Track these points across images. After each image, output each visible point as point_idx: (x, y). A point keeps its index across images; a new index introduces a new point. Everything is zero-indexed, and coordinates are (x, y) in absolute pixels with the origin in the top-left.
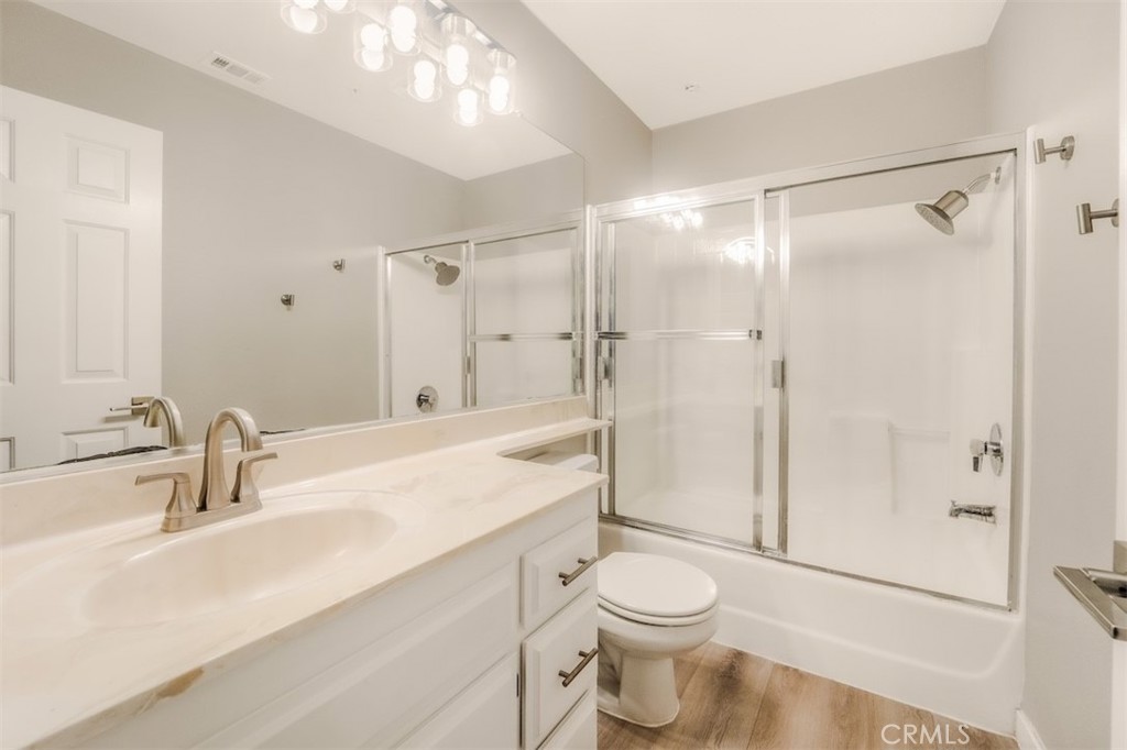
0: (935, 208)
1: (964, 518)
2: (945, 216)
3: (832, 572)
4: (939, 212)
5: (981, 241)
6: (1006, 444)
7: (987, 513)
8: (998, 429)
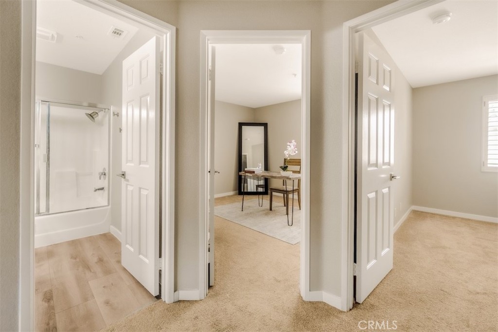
0: (90, 115)
1: (98, 191)
2: (93, 118)
3: (65, 212)
4: (91, 116)
5: (101, 124)
6: (107, 172)
7: (102, 189)
8: (104, 169)
